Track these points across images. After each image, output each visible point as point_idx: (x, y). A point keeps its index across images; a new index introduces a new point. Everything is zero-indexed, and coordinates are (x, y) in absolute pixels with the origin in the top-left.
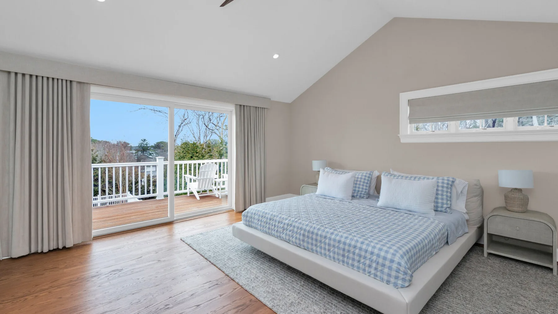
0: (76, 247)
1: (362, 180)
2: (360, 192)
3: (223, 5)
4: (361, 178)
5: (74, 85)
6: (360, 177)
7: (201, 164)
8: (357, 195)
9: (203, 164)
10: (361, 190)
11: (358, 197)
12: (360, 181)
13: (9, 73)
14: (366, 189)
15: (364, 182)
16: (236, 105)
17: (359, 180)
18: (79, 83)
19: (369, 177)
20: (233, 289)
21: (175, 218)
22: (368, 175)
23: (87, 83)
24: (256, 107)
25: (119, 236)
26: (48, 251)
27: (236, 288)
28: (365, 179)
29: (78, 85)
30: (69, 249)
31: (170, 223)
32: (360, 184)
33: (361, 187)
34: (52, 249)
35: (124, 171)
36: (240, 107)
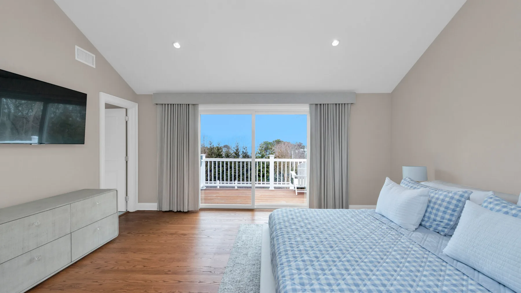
0: (188, 212)
1: (445, 204)
2: (437, 223)
4: (443, 200)
5: (190, 106)
6: (441, 197)
7: (298, 163)
8: (431, 226)
9: (300, 163)
10: (438, 219)
11: (431, 229)
12: (440, 205)
13: (163, 104)
14: (450, 220)
15: (447, 208)
16: (310, 104)
17: (439, 202)
18: (193, 105)
19: (459, 201)
20: (214, 282)
21: (255, 207)
22: (457, 197)
23: (197, 104)
24: (336, 104)
25: (209, 212)
26: (176, 211)
27: (216, 282)
28: (449, 203)
29: (193, 106)
30: (184, 213)
31: (251, 210)
32: (438, 210)
33: (440, 214)
34: (179, 210)
35: (247, 164)
36: (315, 106)
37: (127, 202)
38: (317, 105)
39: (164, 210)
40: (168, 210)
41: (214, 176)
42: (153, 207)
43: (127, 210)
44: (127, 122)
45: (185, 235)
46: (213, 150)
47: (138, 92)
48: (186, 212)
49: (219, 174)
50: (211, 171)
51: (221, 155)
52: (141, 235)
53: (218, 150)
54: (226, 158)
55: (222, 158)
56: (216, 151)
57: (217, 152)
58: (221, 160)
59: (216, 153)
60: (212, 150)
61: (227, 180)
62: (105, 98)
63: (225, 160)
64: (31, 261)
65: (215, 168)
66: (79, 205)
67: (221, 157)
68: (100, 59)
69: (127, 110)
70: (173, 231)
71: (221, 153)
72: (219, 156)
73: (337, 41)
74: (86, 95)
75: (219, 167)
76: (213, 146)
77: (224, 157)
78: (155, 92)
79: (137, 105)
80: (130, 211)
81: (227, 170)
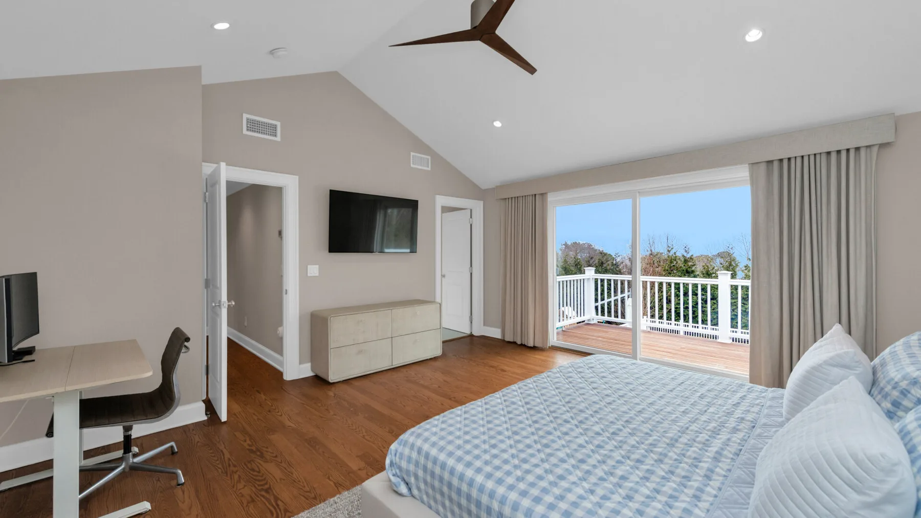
3: (531, 70)
5: (537, 196)
16: (749, 164)
18: (541, 194)
23: (545, 193)
26: (520, 343)
29: (541, 197)
34: (523, 343)
36: (767, 166)
37: (471, 322)
38: (770, 162)
39: (507, 339)
40: (512, 340)
41: (675, 311)
42: (495, 333)
43: (471, 333)
44: (471, 225)
45: (503, 371)
46: (675, 262)
47: (484, 186)
48: (530, 348)
49: (686, 308)
50: (669, 301)
51: (693, 272)
52: (462, 360)
53: (686, 261)
54: (704, 277)
55: (695, 277)
56: (680, 264)
57: (684, 266)
58: (690, 281)
59: (681, 267)
60: (671, 262)
61: (704, 321)
62: (441, 201)
63: (700, 281)
64: (360, 352)
65: (677, 296)
66: (399, 312)
67: (692, 275)
68: (437, 159)
69: (471, 210)
70: (495, 364)
71: (693, 268)
72: (689, 273)
73: (758, 31)
74: (417, 201)
75: (686, 294)
76: (675, 253)
77: (698, 275)
78: (498, 185)
79: (482, 203)
80: (474, 334)
81: (705, 301)
